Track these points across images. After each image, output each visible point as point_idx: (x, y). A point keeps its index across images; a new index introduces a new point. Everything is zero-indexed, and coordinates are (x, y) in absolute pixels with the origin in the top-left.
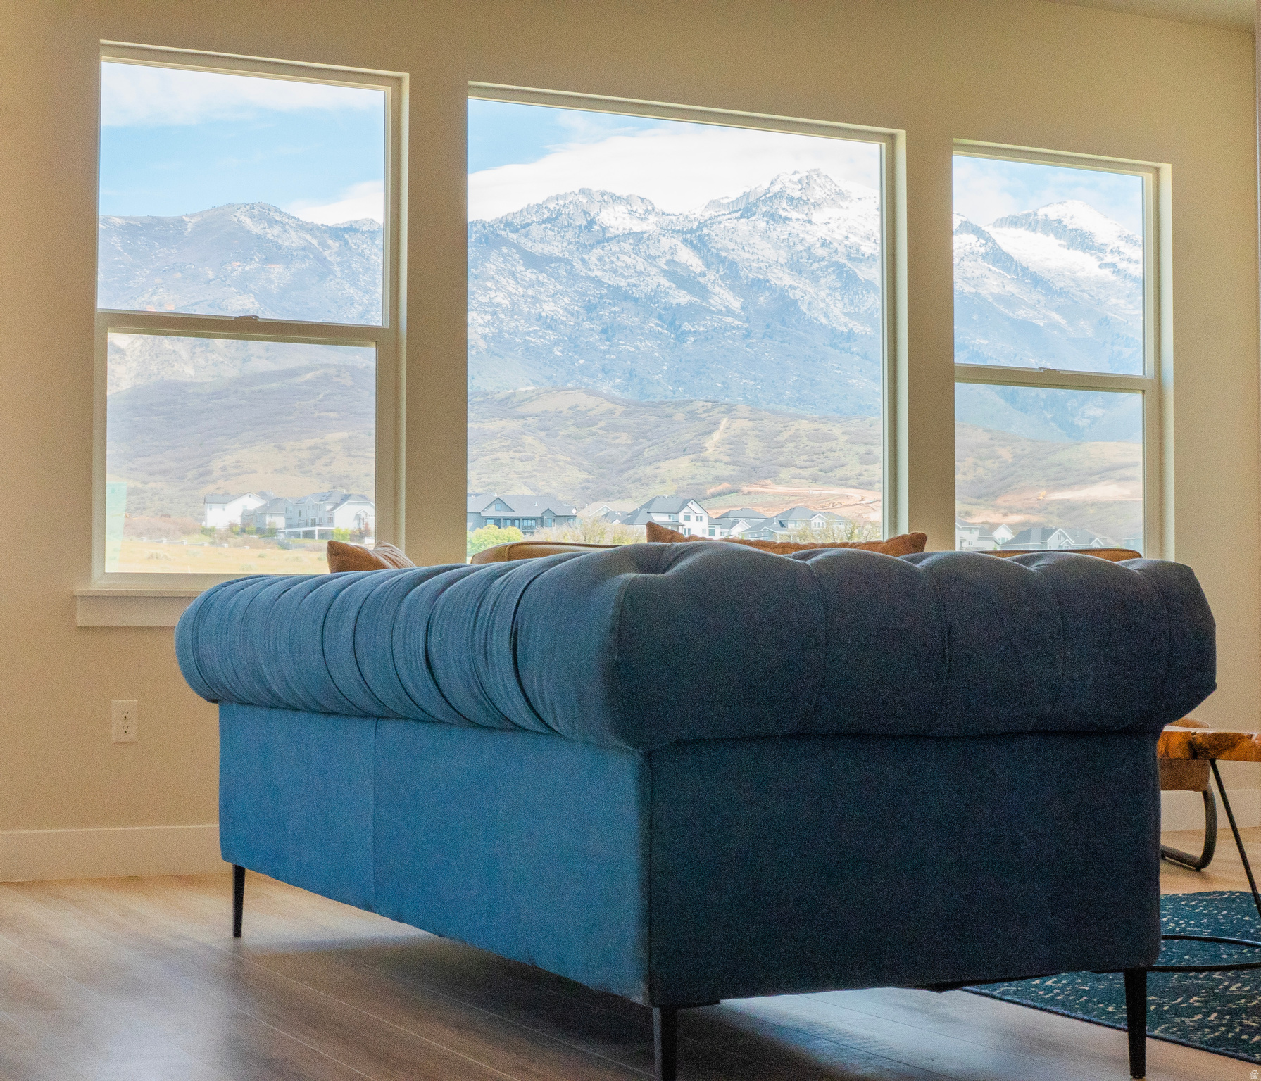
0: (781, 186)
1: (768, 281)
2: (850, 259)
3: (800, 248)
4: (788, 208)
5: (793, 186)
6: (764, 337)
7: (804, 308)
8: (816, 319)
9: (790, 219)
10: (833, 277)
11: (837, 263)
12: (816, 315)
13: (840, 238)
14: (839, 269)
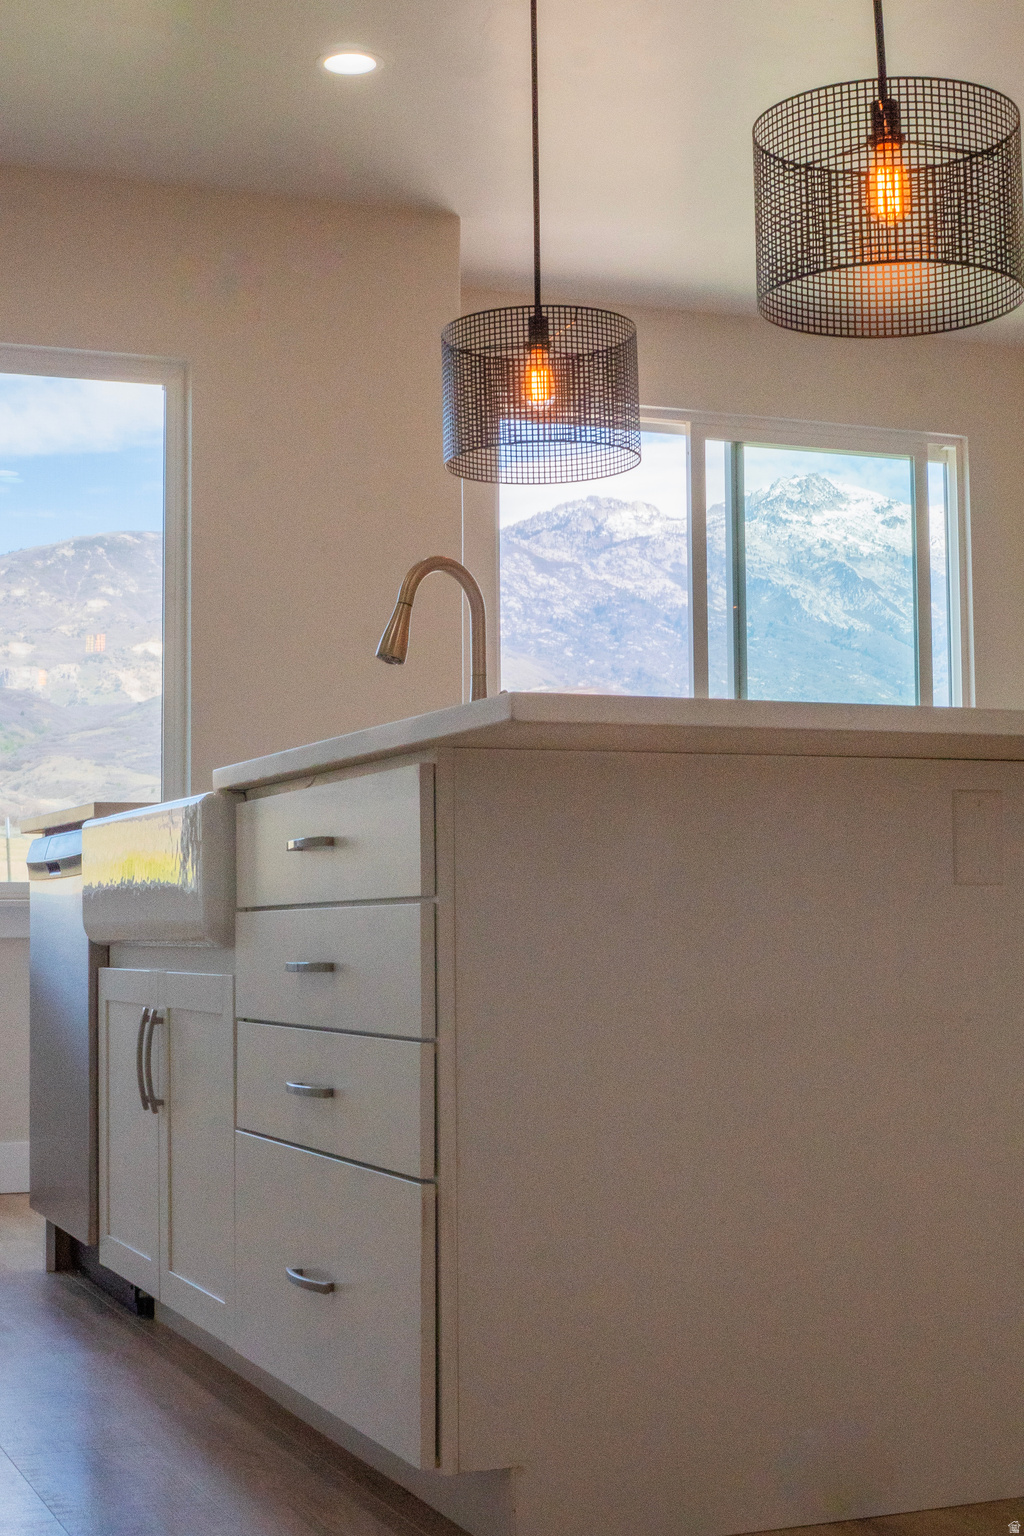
0: (780, 490)
1: (770, 581)
2: (849, 558)
3: (801, 549)
4: (788, 511)
5: (792, 490)
6: (767, 636)
7: (805, 607)
8: (817, 617)
9: (791, 522)
10: (833, 576)
11: (837, 562)
12: (818, 613)
13: (838, 538)
14: (839, 569)
